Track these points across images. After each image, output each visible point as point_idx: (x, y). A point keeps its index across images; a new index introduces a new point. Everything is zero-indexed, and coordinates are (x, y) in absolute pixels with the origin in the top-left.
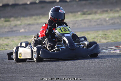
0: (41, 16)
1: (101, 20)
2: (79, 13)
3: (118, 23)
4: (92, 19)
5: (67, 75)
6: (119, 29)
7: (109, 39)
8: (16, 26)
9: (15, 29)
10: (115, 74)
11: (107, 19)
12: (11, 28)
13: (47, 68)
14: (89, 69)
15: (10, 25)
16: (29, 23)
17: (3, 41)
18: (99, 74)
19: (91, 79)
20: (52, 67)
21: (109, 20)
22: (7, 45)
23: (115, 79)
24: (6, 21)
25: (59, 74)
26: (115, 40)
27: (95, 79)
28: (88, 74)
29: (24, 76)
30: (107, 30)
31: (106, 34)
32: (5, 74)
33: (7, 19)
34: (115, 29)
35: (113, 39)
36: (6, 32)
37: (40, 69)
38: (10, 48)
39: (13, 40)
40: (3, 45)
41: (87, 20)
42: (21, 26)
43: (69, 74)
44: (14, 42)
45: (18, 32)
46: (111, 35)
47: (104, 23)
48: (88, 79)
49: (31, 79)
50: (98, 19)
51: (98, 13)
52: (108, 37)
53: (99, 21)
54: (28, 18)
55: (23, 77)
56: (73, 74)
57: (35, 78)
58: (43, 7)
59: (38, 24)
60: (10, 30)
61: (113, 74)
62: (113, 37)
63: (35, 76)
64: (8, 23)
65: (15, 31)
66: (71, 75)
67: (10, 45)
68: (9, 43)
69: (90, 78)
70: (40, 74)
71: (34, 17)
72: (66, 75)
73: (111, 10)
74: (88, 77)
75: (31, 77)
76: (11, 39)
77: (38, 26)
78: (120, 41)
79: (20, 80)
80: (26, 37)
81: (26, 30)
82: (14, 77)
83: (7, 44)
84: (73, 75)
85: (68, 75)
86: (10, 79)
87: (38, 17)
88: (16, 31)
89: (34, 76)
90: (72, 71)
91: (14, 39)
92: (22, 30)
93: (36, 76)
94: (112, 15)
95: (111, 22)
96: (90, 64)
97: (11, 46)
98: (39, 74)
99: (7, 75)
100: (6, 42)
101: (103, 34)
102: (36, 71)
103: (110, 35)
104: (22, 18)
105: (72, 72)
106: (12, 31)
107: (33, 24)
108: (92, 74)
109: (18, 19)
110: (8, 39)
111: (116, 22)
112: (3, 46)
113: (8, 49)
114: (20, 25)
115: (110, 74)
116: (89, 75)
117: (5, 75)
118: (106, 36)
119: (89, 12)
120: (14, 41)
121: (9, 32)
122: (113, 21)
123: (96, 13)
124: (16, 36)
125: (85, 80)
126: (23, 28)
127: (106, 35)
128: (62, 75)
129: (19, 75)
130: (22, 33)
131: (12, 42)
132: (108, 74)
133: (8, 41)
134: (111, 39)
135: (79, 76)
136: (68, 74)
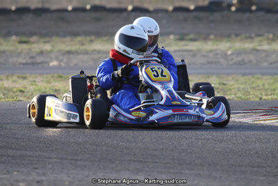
0: (93, 38)
1: (217, 54)
2: (172, 37)
3: (250, 61)
4: (199, 51)
5: (145, 162)
6: (252, 74)
7: (231, 94)
8: (41, 53)
9: (39, 59)
10: (242, 166)
11: (229, 53)
12: (32, 57)
13: (103, 143)
14: (191, 153)
15: (30, 49)
16: (68, 48)
17: (14, 81)
18: (210, 165)
19: (193, 172)
20: (115, 142)
21: (232, 54)
22: (21, 91)
23: (243, 176)
24: (21, 42)
25: (129, 158)
26: (243, 97)
27: (201, 172)
28: (188, 162)
29: (56, 158)
30: (228, 74)
31: (225, 82)
32: (18, 150)
33: (25, 39)
34: (243, 75)
35: (239, 95)
36: (20, 64)
37: (91, 144)
38: (28, 98)
39: (34, 81)
40: (15, 90)
41: (187, 51)
42: (53, 55)
43: (149, 160)
44: (36, 85)
45: (46, 65)
46: (236, 86)
47: (222, 61)
48: (187, 171)
49: (71, 164)
50: (211, 51)
51: (211, 40)
52: (230, 90)
53: (211, 55)
54: (68, 39)
55: (55, 160)
56: (157, 161)
57: (79, 163)
58: (98, 20)
59: (86, 53)
60: (29, 61)
61: (239, 166)
62: (239, 89)
63: (79, 159)
64: (25, 46)
65: (38, 64)
66: (153, 162)
67: (28, 92)
68: (26, 88)
69: (192, 170)
70: (90, 156)
71: (79, 38)
72: (143, 161)
73: (237, 35)
74: (188, 169)
75: (72, 160)
76: (31, 79)
77: (86, 57)
78: (252, 100)
79: (49, 164)
80: (61, 77)
81: (63, 64)
82: (36, 157)
83: (22, 89)
84: (157, 163)
85: (147, 162)
86: (27, 161)
87: (88, 38)
88: (42, 63)
89: (77, 158)
90: (155, 153)
91: (37, 80)
92: (54, 63)
93: (81, 160)
94: (239, 45)
95: (236, 59)
96: (192, 142)
97: (30, 93)
98: (87, 156)
99: (23, 152)
100: (20, 84)
101: (219, 84)
102: (81, 148)
103: (233, 85)
104: (55, 39)
105: (154, 155)
106: (33, 64)
107: (77, 53)
108: (196, 162)
109: (47, 39)
110: (25, 78)
111: (247, 60)
112: (14, 92)
113: (24, 100)
114: (51, 52)
115: (233, 165)
116: (190, 164)
117: (18, 153)
118: (224, 86)
119: (192, 36)
120: (37, 83)
121: (27, 64)
122: (240, 58)
123: (206, 38)
124: (41, 74)
125: (181, 173)
126: (57, 58)
127: (224, 84)
128: (135, 161)
129: (47, 154)
130: (54, 68)
131: (32, 85)
132: (228, 165)
133: (25, 82)
134: (235, 94)
135: (168, 165)
136: (147, 158)
